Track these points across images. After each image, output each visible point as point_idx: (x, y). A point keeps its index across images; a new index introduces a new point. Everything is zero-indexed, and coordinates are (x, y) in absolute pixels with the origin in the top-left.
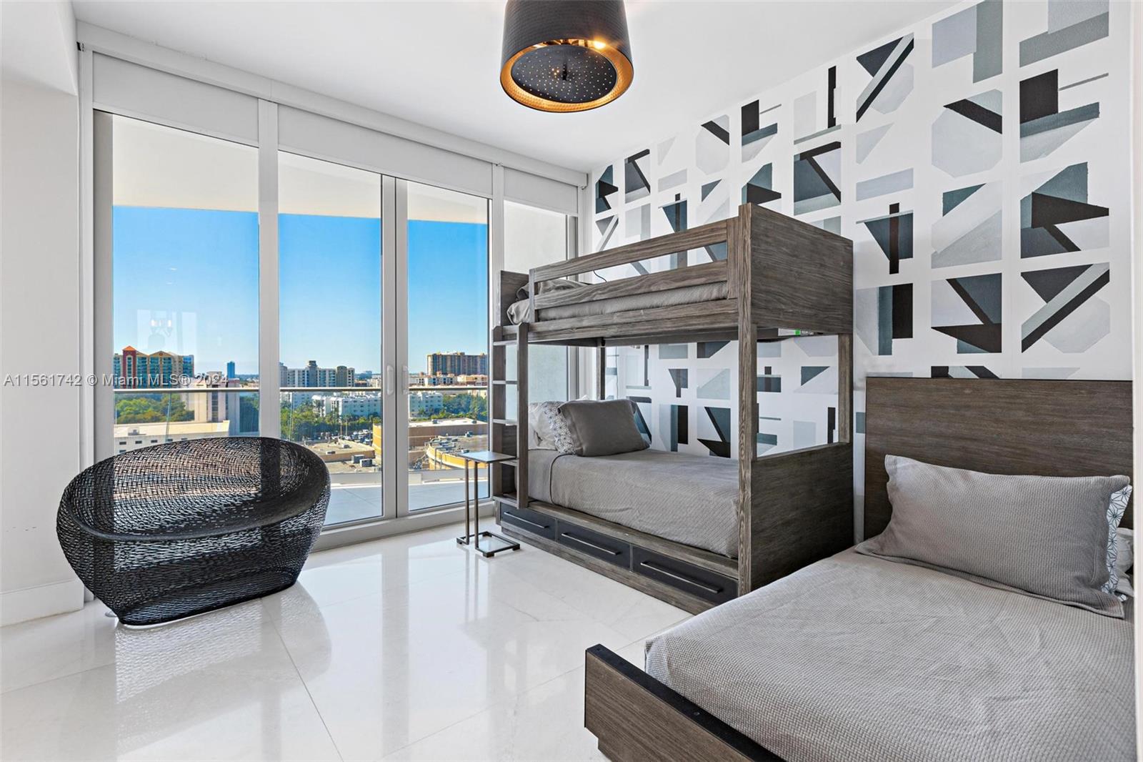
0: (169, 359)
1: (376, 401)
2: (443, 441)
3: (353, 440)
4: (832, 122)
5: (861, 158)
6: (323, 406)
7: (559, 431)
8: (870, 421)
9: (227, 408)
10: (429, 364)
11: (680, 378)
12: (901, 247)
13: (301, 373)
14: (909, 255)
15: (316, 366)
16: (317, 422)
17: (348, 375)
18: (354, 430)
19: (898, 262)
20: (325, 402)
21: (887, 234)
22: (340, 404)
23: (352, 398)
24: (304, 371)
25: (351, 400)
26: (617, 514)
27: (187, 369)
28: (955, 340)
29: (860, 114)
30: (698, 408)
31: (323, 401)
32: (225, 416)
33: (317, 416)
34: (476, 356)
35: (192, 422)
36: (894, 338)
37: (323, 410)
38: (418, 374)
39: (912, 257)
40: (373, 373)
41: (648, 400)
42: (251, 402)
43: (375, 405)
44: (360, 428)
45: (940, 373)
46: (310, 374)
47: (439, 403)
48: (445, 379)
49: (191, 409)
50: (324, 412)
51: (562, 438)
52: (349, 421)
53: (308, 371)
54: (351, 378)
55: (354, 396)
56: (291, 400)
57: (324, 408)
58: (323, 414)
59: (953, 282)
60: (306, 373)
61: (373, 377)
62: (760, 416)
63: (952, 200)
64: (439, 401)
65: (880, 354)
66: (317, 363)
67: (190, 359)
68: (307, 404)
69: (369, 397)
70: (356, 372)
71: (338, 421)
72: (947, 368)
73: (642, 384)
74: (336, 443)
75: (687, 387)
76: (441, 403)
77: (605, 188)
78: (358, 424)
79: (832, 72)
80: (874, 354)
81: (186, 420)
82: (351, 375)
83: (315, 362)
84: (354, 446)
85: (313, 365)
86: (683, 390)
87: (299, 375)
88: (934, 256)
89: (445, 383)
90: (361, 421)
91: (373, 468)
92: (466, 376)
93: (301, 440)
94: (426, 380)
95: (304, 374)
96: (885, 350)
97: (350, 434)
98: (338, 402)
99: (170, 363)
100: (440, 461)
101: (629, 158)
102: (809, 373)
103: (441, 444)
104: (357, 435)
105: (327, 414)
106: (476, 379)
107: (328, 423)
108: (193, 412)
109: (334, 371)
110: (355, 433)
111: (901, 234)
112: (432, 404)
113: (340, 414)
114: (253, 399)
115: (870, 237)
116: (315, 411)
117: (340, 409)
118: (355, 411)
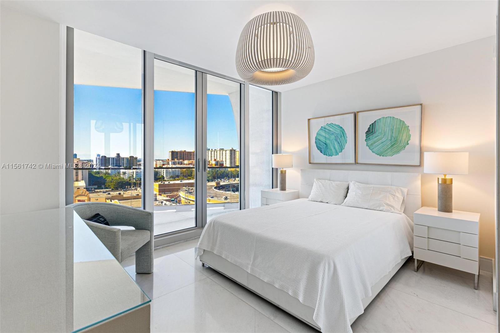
2: (187, 190)
9: (82, 175)
10: (170, 155)
13: (113, 159)
17: (134, 160)
22: (135, 173)
24: (114, 158)
32: (81, 178)
34: (191, 152)
37: (126, 176)
38: (166, 160)
47: (179, 173)
48: (179, 162)
50: (127, 177)
53: (116, 158)
54: (136, 162)
57: (127, 175)
60: (115, 159)
64: (178, 172)
71: (133, 181)
74: (137, 190)
76: (180, 173)
82: (136, 160)
83: (119, 154)
87: (112, 160)
89: (179, 164)
91: (158, 201)
92: (188, 161)
94: (170, 163)
95: (114, 160)
98: (133, 172)
100: (187, 198)
103: (186, 191)
105: (128, 177)
106: (192, 162)
109: (128, 158)
112: (175, 173)
113: (134, 177)
116: (122, 176)
117: (134, 175)
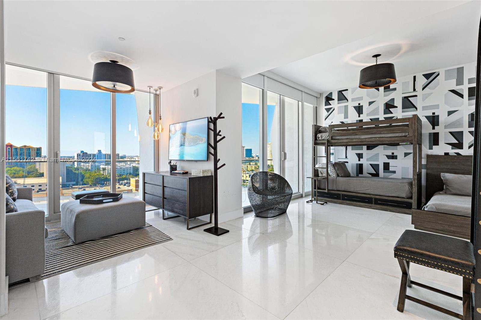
0: (29, 149)
1: (130, 168)
3: (120, 185)
4: (414, 90)
5: (423, 100)
6: (106, 170)
7: (332, 171)
8: (427, 166)
11: (360, 156)
12: (436, 123)
14: (438, 125)
15: (101, 152)
16: (103, 177)
18: (121, 181)
19: (435, 127)
20: (106, 169)
21: (431, 120)
23: (119, 166)
25: (119, 167)
26: (363, 191)
27: (38, 153)
28: (451, 146)
29: (423, 89)
30: (367, 164)
31: (106, 168)
33: (103, 175)
35: (43, 177)
36: (434, 145)
39: (439, 126)
40: (126, 156)
41: (347, 162)
42: (71, 169)
43: (130, 170)
44: (123, 179)
45: (447, 154)
46: (98, 156)
49: (41, 172)
51: (333, 172)
52: (118, 177)
55: (120, 165)
56: (90, 168)
58: (106, 174)
59: (451, 133)
61: (127, 157)
62: (390, 166)
63: (450, 113)
65: (429, 149)
66: (102, 151)
67: (40, 149)
68: (98, 169)
69: (127, 166)
70: (120, 155)
72: (449, 153)
73: (345, 157)
75: (363, 158)
77: (329, 99)
78: (122, 178)
79: (415, 77)
80: (427, 149)
81: (38, 177)
84: (122, 188)
85: (99, 152)
86: (361, 159)
88: (445, 126)
90: (124, 176)
93: (96, 185)
96: (431, 148)
97: (119, 183)
99: (29, 150)
101: (339, 91)
102: (406, 154)
104: (122, 183)
107: (108, 178)
108: (43, 173)
110: (121, 182)
111: (436, 120)
114: (72, 167)
115: (427, 120)
118: (121, 172)
